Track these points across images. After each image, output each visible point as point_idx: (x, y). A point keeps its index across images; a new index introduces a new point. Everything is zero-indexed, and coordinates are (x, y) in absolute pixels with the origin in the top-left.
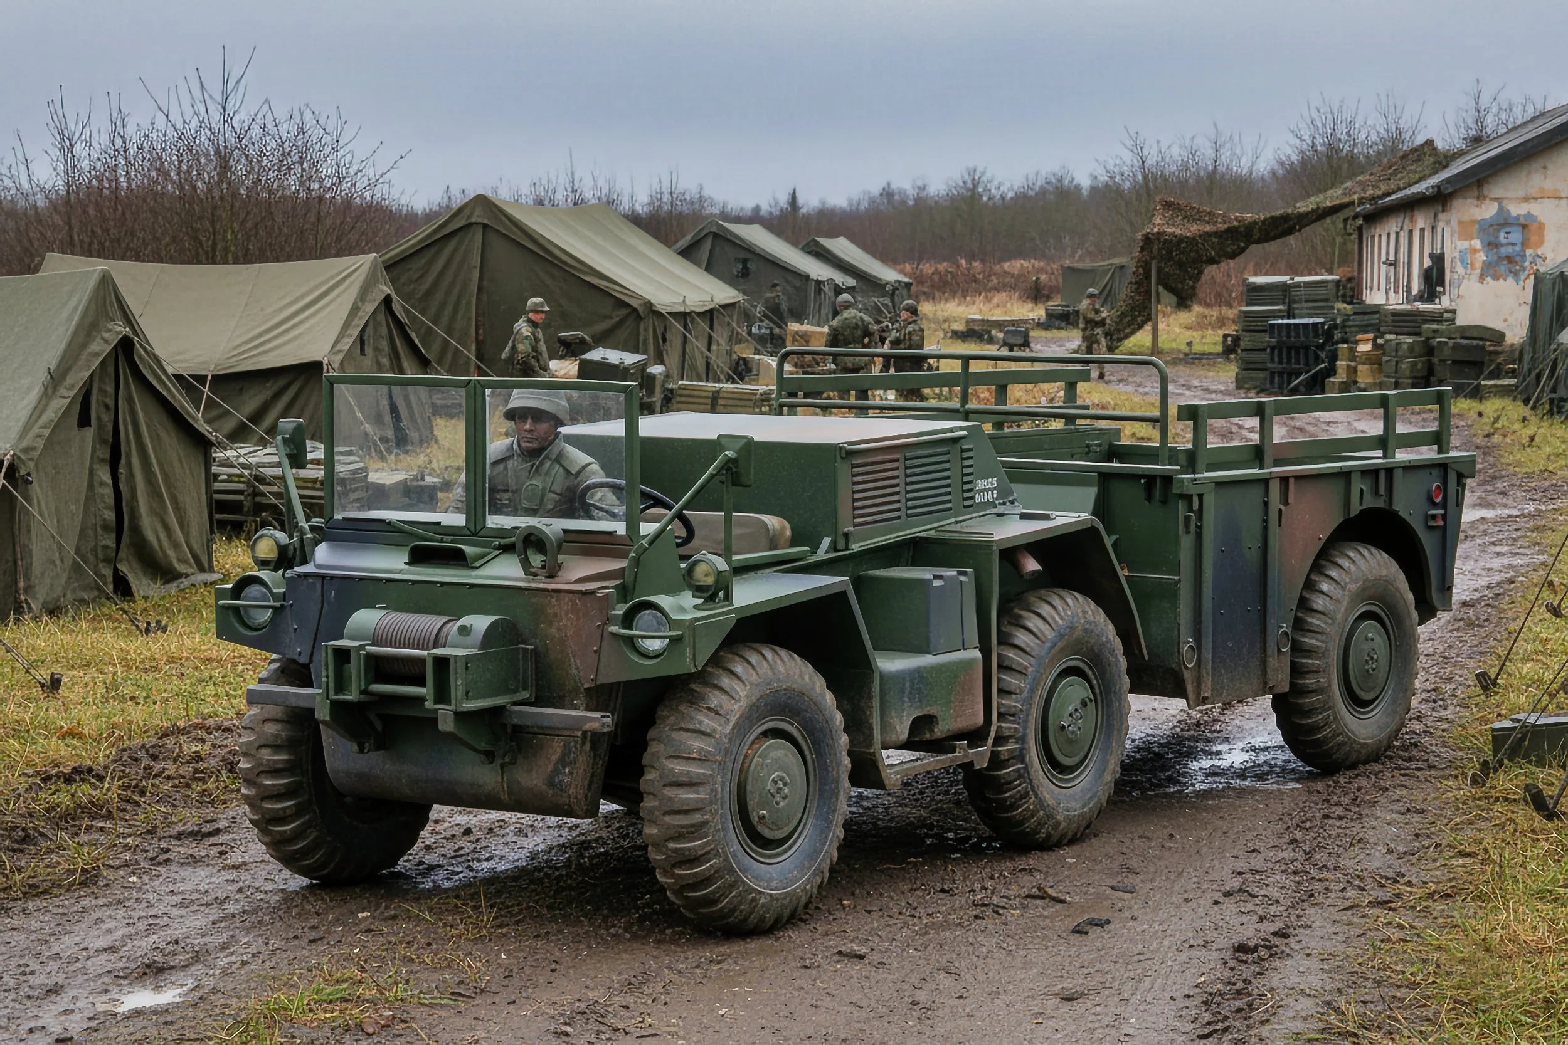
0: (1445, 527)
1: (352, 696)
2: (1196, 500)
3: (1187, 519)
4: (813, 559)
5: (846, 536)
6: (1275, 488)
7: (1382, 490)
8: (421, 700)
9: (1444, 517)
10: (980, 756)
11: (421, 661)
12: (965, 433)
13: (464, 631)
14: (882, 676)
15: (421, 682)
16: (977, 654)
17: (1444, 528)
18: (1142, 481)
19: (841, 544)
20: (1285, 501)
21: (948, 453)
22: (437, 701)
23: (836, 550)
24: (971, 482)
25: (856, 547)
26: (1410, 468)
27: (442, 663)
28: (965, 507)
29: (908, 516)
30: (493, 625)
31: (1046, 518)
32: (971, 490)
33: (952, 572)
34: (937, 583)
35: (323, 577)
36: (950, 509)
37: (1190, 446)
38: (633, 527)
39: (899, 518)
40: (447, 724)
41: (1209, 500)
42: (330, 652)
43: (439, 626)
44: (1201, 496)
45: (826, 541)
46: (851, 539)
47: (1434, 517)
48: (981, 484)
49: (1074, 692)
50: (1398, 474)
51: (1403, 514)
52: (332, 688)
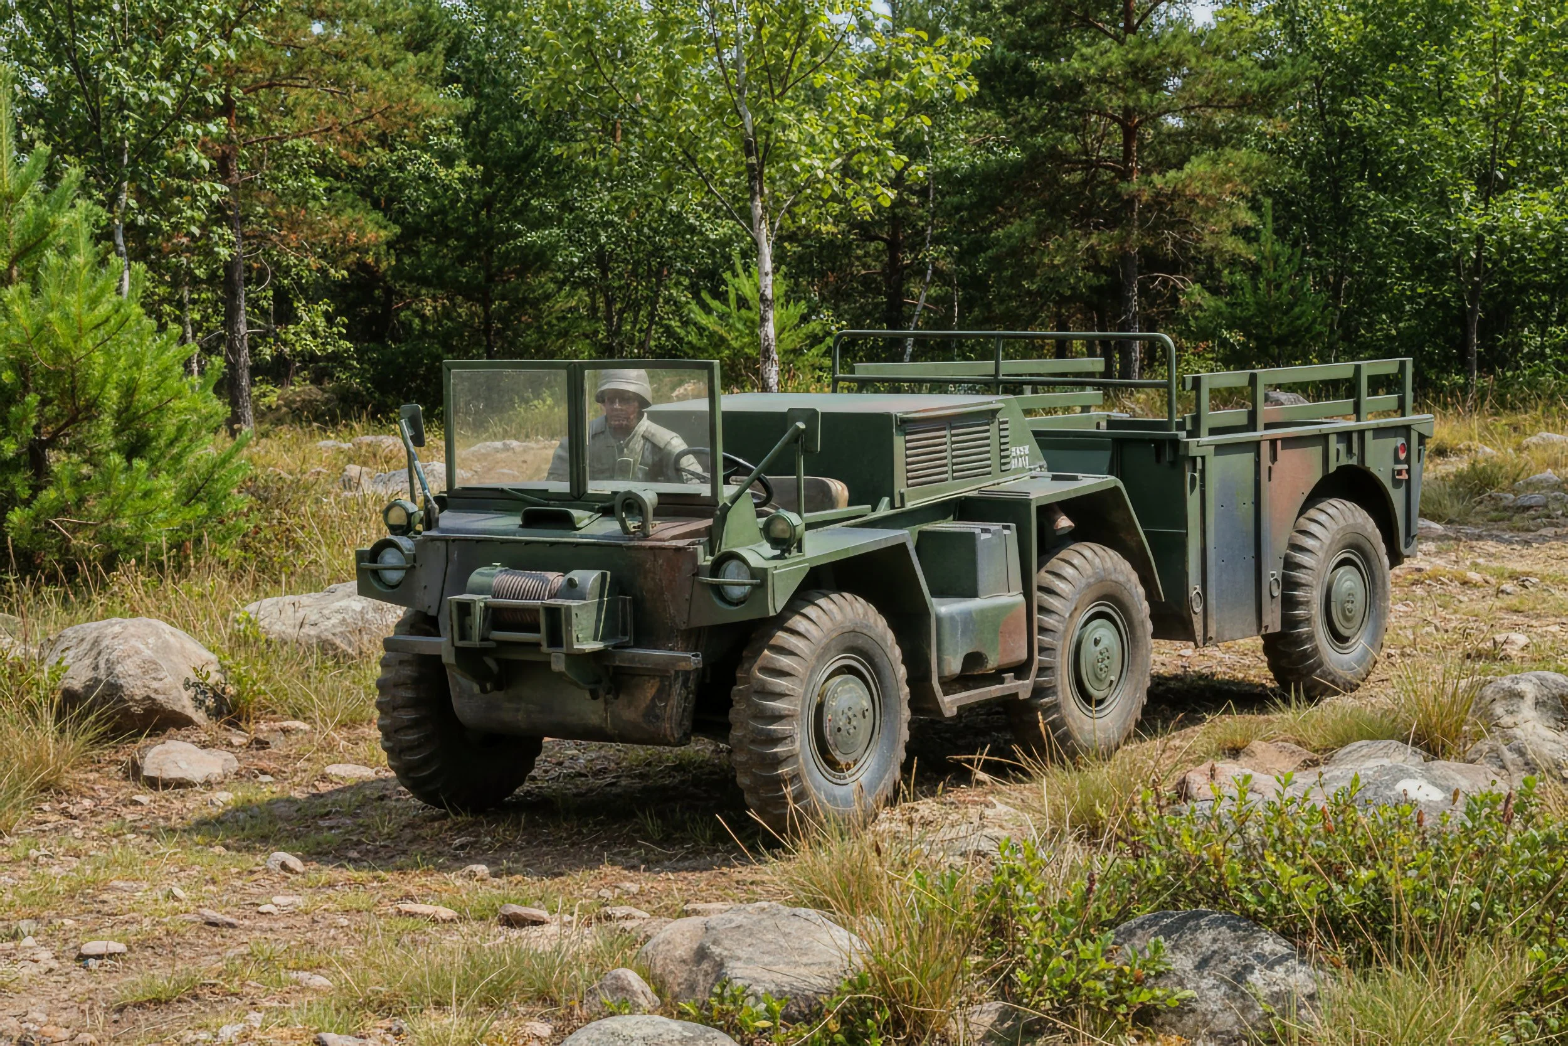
0: (1408, 481)
1: (475, 641)
2: (1199, 460)
3: (1193, 478)
4: (874, 516)
5: (902, 495)
6: (1265, 448)
7: (1355, 449)
8: (536, 645)
9: (1409, 474)
10: (1023, 688)
11: (534, 611)
12: (1003, 405)
13: (573, 584)
14: (939, 620)
15: (536, 629)
16: (1020, 598)
18: (1153, 445)
19: (898, 503)
20: (1274, 460)
21: (987, 423)
22: (551, 645)
23: (894, 508)
24: (1006, 450)
25: (911, 505)
26: (1379, 430)
27: (553, 612)
28: (1002, 471)
29: (955, 477)
30: (597, 579)
31: (1075, 479)
32: (1007, 456)
33: (997, 527)
34: (984, 535)
35: (446, 540)
36: (989, 473)
37: (1194, 413)
38: (716, 490)
39: (946, 479)
40: (559, 665)
41: (1211, 461)
42: (454, 605)
44: (1203, 458)
45: (886, 500)
46: (906, 499)
47: (1400, 472)
48: (1016, 451)
49: (1102, 632)
50: (1369, 435)
51: (1374, 470)
52: (456, 636)
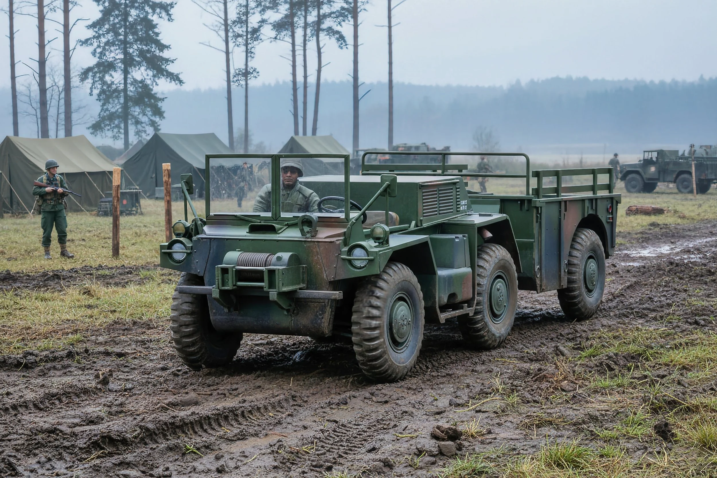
1: (229, 287)
2: (540, 208)
3: (537, 217)
4: (409, 230)
5: (421, 221)
6: (563, 204)
7: (594, 208)
8: (262, 288)
9: (612, 219)
11: (262, 272)
12: (458, 180)
13: (279, 259)
14: (440, 277)
15: (262, 281)
16: (469, 270)
17: (612, 223)
18: (519, 202)
19: (419, 225)
20: (566, 210)
21: (452, 189)
22: (269, 288)
23: (417, 226)
24: (459, 201)
25: (425, 225)
26: (602, 198)
27: (271, 272)
28: (457, 211)
29: (440, 214)
30: (291, 256)
31: (490, 215)
32: (459, 205)
33: (460, 236)
34: (457, 240)
35: (210, 239)
36: (452, 212)
37: (536, 187)
38: (347, 215)
39: (436, 214)
40: (273, 298)
41: (544, 210)
42: (220, 269)
43: (266, 256)
44: (541, 207)
45: (413, 223)
46: (423, 222)
47: (609, 218)
48: (463, 202)
49: (500, 284)
50: (599, 201)
51: (600, 217)
52: (220, 285)
